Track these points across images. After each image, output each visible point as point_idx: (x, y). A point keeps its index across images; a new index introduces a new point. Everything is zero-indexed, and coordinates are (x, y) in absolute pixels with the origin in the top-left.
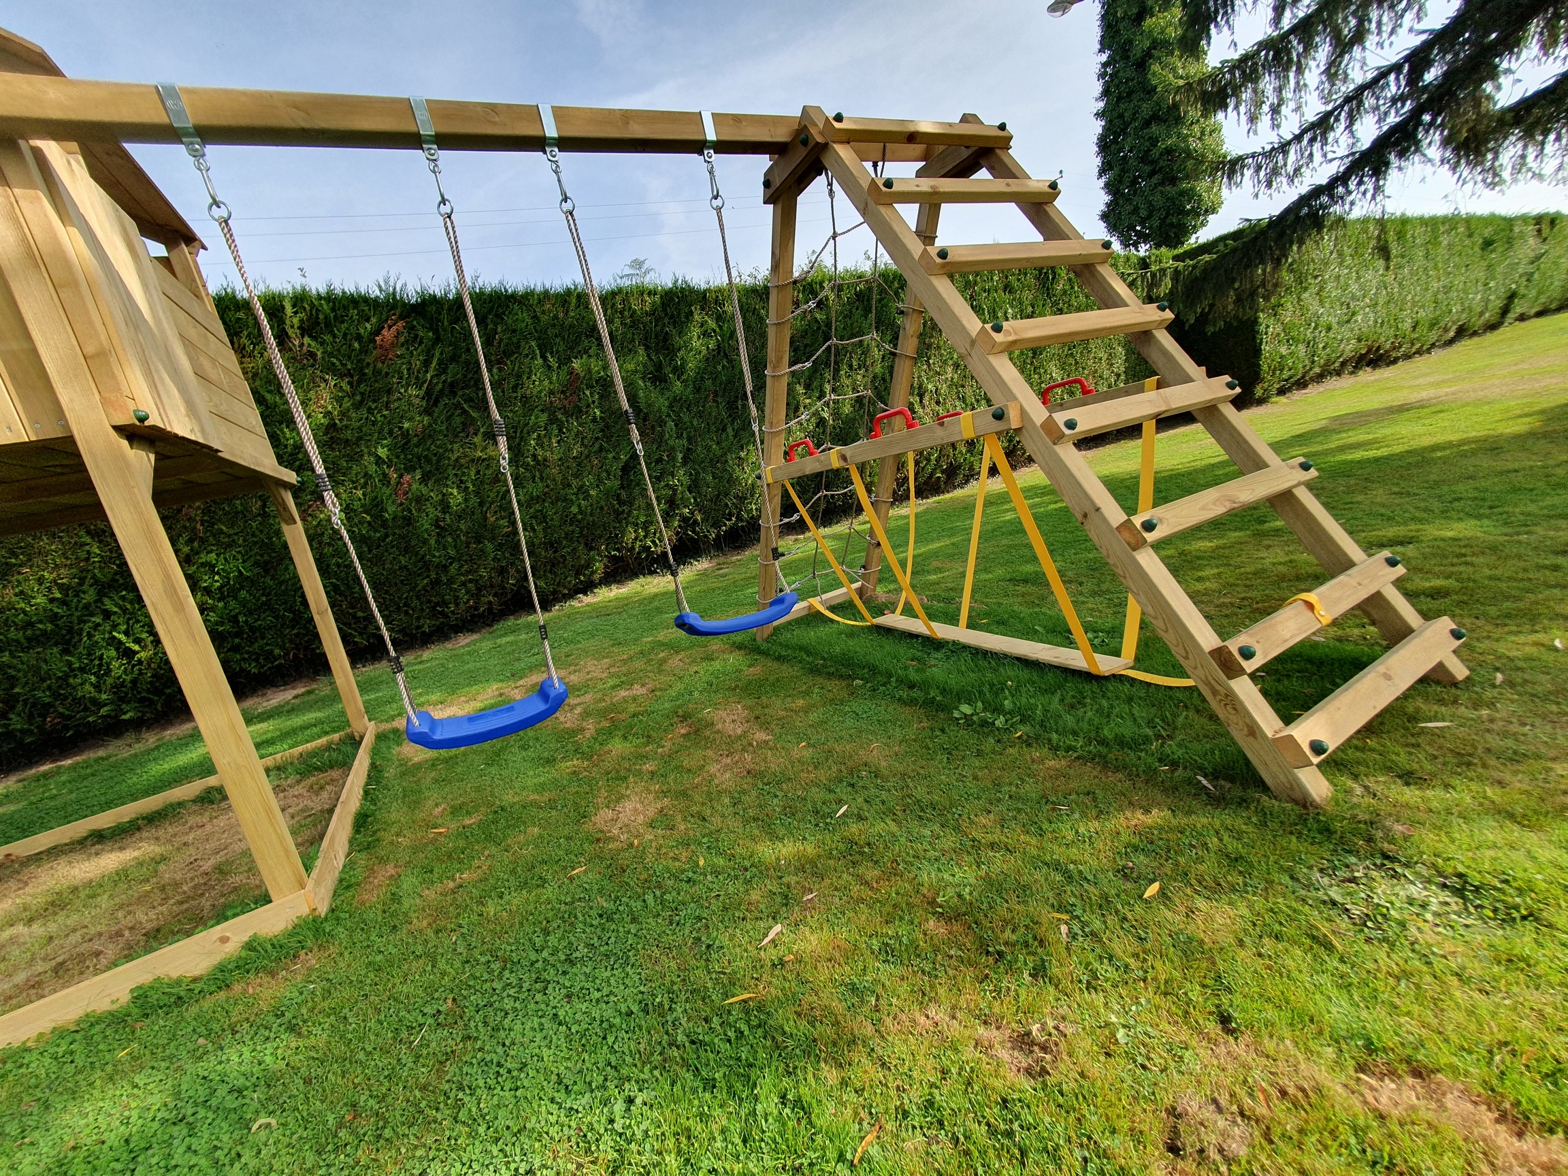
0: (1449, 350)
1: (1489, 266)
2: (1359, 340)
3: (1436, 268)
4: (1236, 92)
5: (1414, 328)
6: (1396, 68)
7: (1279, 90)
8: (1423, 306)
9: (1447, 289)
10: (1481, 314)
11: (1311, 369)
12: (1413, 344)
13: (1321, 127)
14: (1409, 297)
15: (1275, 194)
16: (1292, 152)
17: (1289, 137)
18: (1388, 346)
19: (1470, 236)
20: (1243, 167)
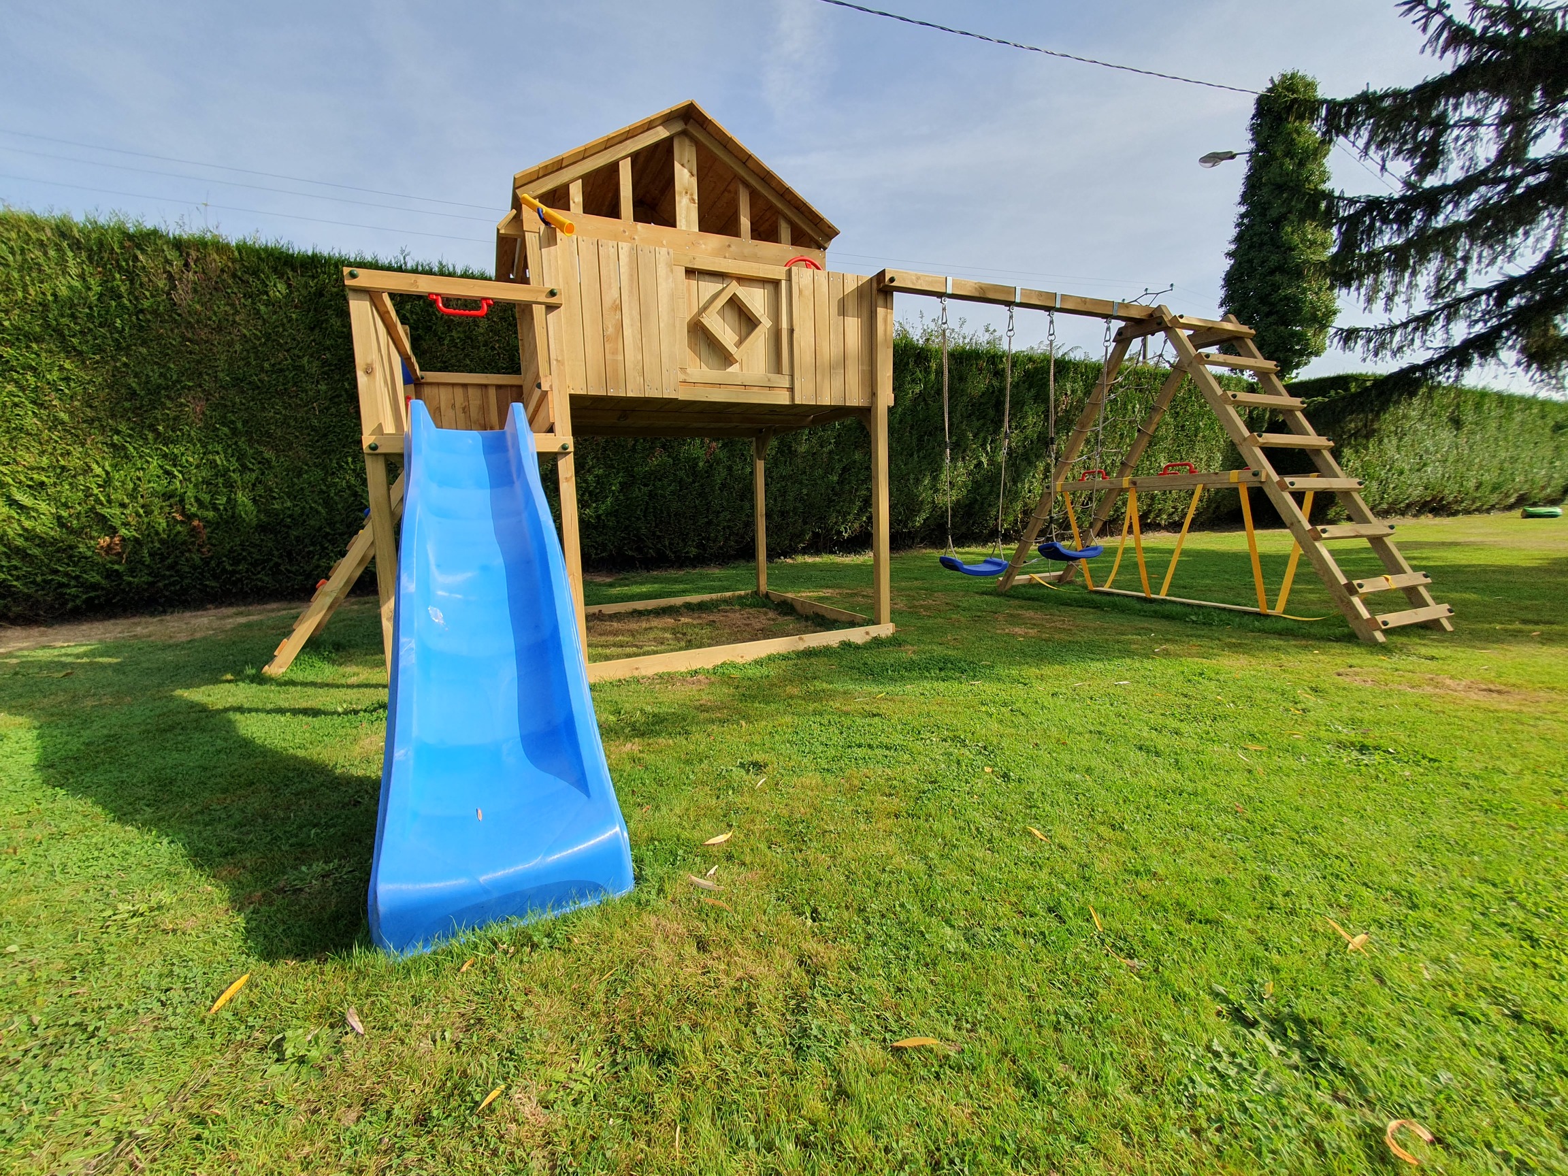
0: (1508, 514)
1: (1557, 447)
2: (1426, 488)
3: (1506, 439)
4: (1360, 277)
5: (1477, 488)
6: (1488, 292)
7: (1395, 284)
8: (1489, 471)
9: (1513, 460)
10: (1544, 488)
11: (1380, 504)
12: (1474, 502)
13: (1424, 321)
14: (1477, 460)
15: (1379, 362)
16: (1398, 333)
17: (1398, 323)
18: (1451, 499)
19: (1543, 417)
20: (1357, 337)
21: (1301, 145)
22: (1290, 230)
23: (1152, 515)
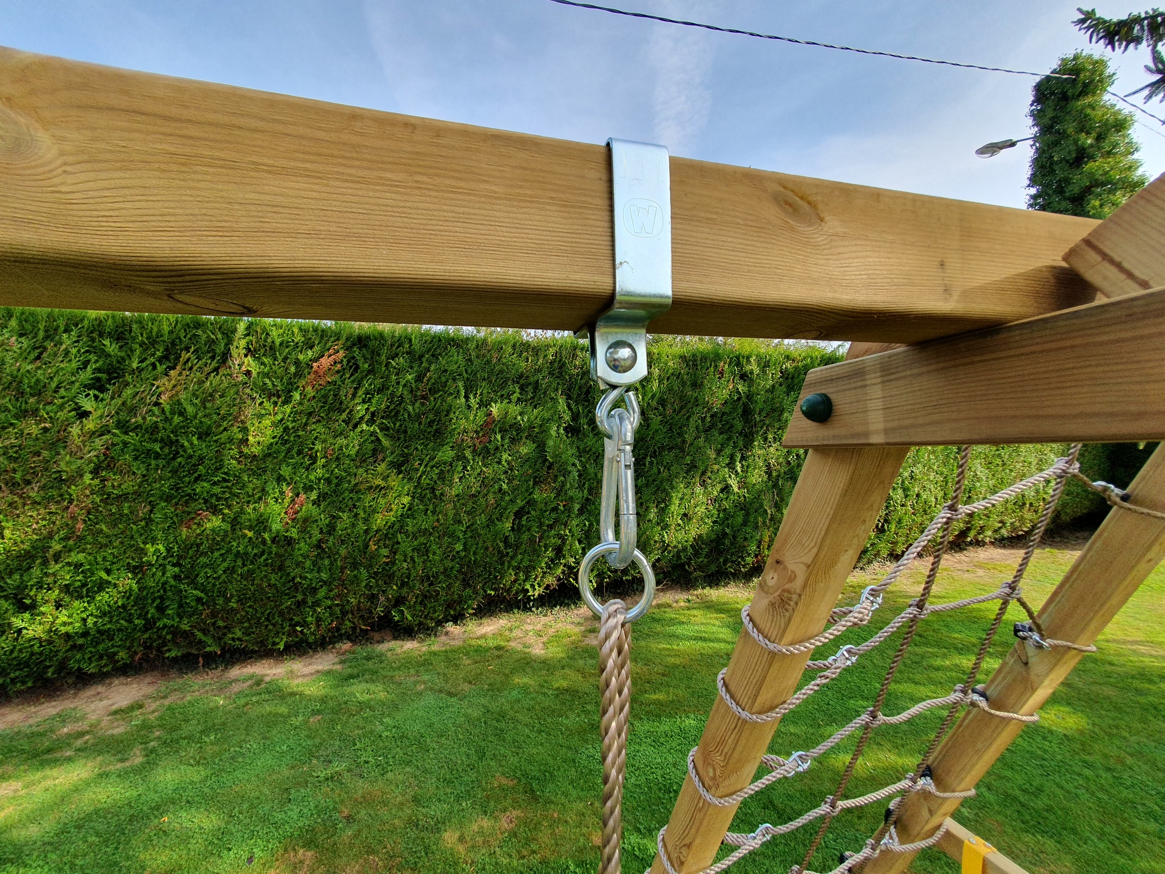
21: (1097, 119)
22: (1097, 203)
23: (972, 534)
